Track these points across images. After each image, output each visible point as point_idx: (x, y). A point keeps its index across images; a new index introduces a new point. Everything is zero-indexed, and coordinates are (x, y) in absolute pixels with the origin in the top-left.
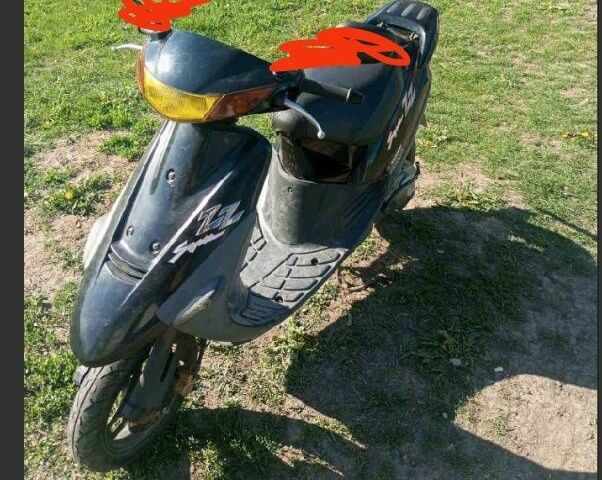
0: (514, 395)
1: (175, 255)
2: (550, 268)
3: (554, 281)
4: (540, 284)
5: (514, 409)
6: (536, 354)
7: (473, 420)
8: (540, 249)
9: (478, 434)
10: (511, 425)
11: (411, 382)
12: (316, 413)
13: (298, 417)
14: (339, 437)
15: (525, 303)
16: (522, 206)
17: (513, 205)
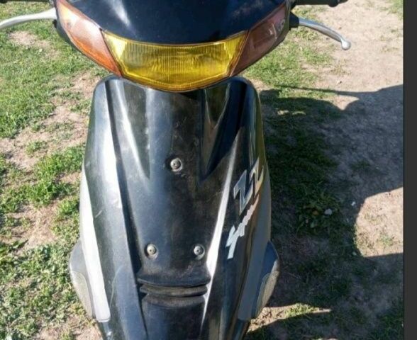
0: (375, 215)
1: (229, 248)
2: (318, 122)
3: (328, 129)
4: (323, 135)
5: (383, 225)
6: (361, 181)
7: (370, 246)
8: (302, 112)
9: (380, 254)
10: (390, 235)
11: (316, 245)
12: (281, 309)
13: (272, 320)
14: (311, 315)
15: (327, 152)
16: (267, 88)
17: (262, 90)
